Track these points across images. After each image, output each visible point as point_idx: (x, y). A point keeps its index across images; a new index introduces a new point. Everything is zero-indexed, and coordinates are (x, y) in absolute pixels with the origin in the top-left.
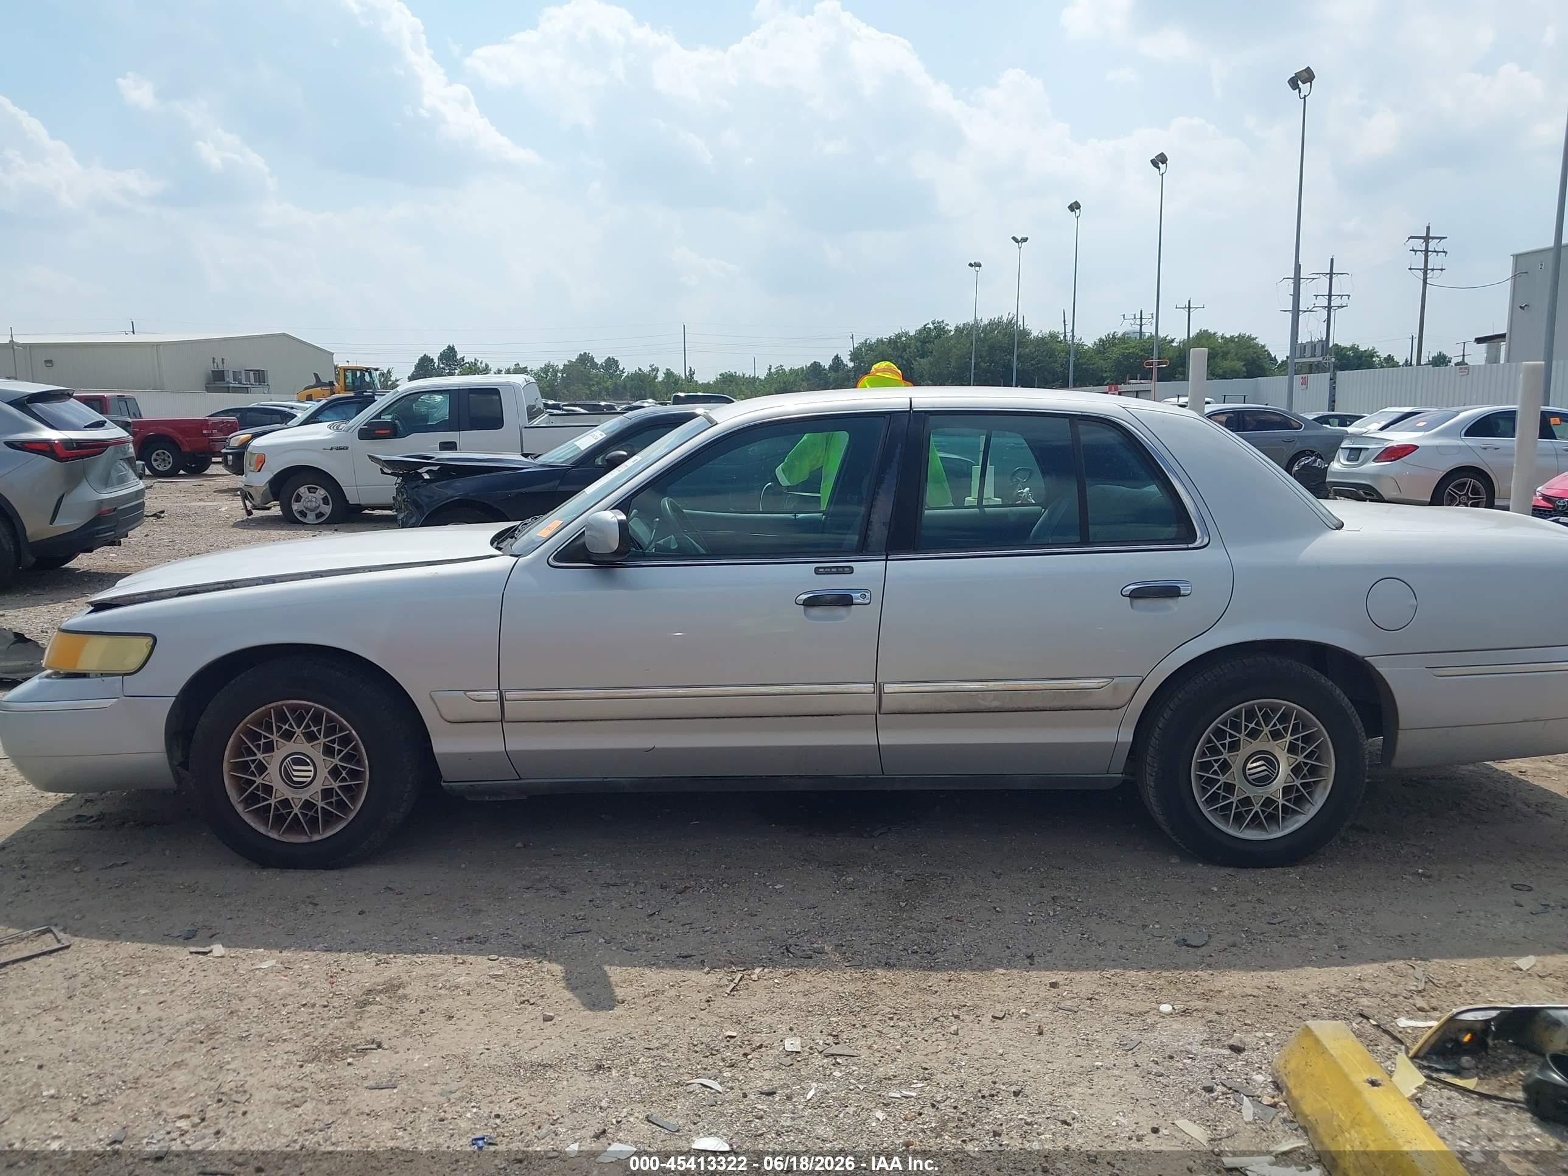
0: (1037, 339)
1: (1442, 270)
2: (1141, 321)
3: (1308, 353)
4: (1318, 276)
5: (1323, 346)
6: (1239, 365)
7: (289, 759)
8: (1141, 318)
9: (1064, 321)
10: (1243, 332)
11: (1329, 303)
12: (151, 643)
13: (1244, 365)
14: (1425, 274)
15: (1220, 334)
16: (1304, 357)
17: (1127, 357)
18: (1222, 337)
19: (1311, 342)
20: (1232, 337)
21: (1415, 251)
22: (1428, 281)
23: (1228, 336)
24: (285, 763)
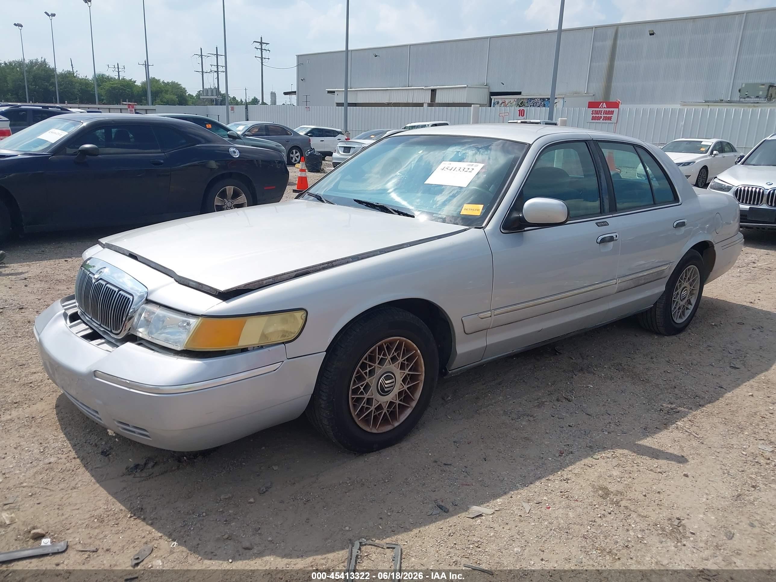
0: (61, 74)
1: (268, 59)
2: (118, 70)
3: (210, 93)
4: (211, 55)
5: (216, 91)
6: (175, 97)
7: (383, 377)
8: (118, 68)
9: (72, 65)
10: (174, 81)
11: (218, 69)
12: (305, 315)
13: (177, 98)
14: (262, 60)
15: (161, 81)
16: (208, 96)
17: (114, 88)
18: (163, 82)
19: (211, 88)
20: (168, 82)
21: (257, 49)
22: (263, 63)
23: (166, 82)
24: (380, 381)
